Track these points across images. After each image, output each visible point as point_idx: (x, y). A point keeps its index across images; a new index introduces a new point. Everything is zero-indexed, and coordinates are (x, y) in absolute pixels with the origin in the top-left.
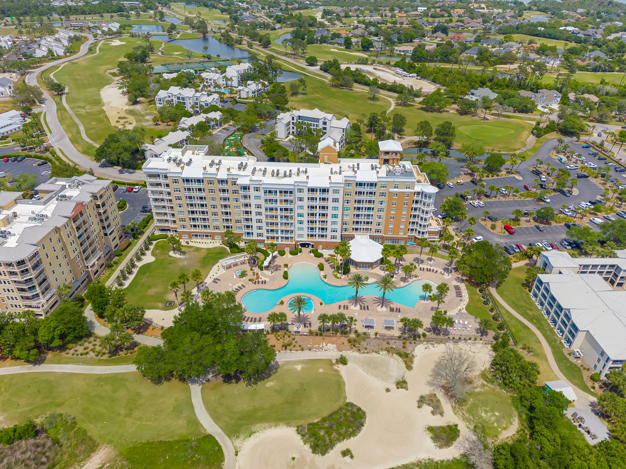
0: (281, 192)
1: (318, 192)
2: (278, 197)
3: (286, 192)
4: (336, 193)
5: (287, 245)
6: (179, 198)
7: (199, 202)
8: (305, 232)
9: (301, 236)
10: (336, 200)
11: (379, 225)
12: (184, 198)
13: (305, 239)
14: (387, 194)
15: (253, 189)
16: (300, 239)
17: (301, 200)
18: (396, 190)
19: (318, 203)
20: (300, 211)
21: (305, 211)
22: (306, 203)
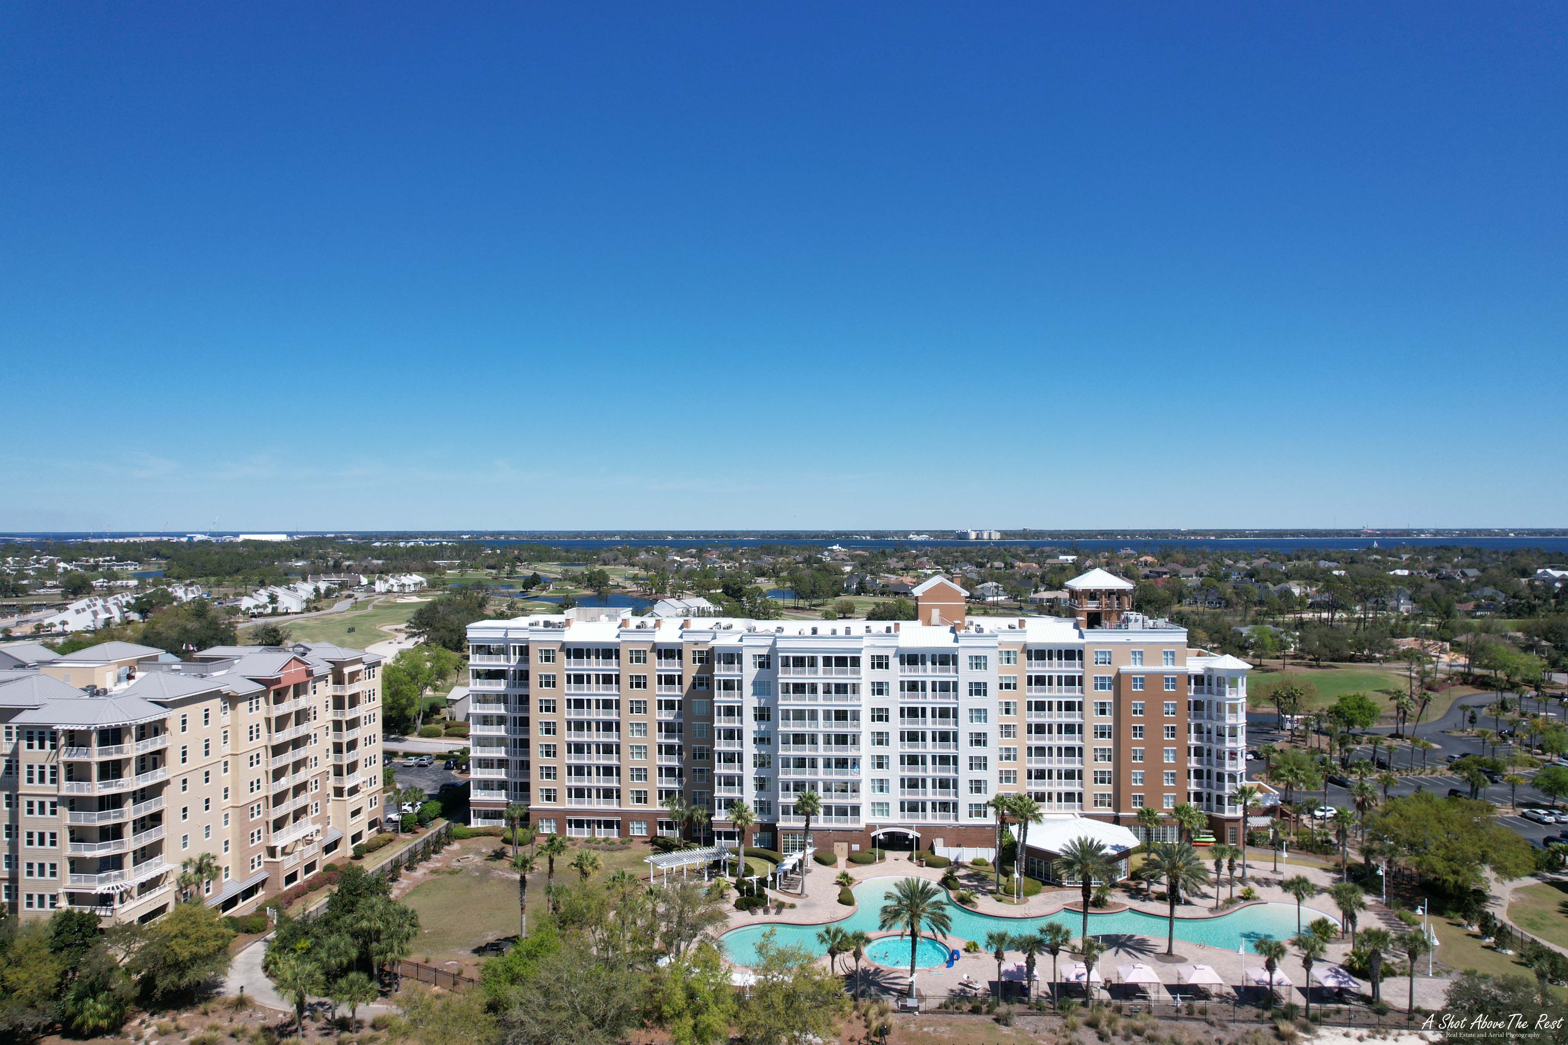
0: (827, 661)
1: (929, 668)
2: (819, 676)
3: (841, 662)
4: (978, 666)
5: (843, 835)
6: (548, 707)
7: (600, 716)
8: (896, 795)
9: (881, 807)
10: (978, 690)
11: (1102, 781)
12: (561, 706)
13: (894, 820)
15: (751, 660)
16: (879, 819)
17: (881, 689)
18: (1137, 668)
19: (929, 700)
20: (880, 726)
21: (894, 726)
22: (894, 701)
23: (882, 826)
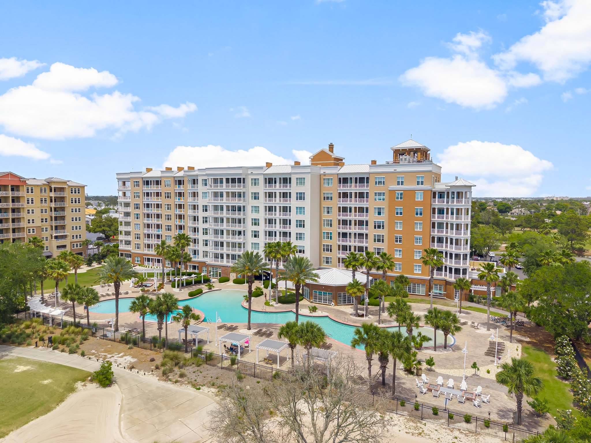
0: (227, 180)
2: (224, 188)
3: (233, 180)
4: (301, 183)
5: (234, 269)
10: (301, 196)
11: (379, 254)
14: (387, 196)
15: (201, 182)
17: (256, 196)
18: (400, 187)
19: (278, 202)
20: (255, 216)
21: (262, 216)
22: (262, 202)
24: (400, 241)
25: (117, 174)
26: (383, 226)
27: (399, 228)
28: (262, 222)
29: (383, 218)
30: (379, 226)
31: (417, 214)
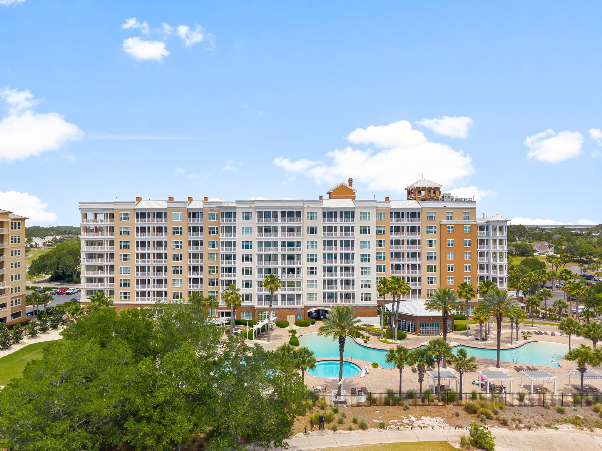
0: (283, 214)
1: (338, 219)
2: (279, 223)
3: (291, 214)
4: (365, 217)
5: (292, 311)
6: (125, 245)
7: (156, 250)
8: (320, 289)
9: (313, 296)
10: (365, 230)
11: (431, 282)
12: (133, 245)
13: (320, 302)
14: (438, 230)
15: (241, 215)
16: (311, 303)
17: (312, 231)
18: (449, 221)
19: (339, 237)
20: (312, 251)
21: (319, 251)
22: (320, 237)
23: (314, 307)
24: (452, 270)
25: (80, 203)
26: (435, 257)
27: (451, 258)
28: (320, 258)
29: (435, 249)
30: (430, 257)
31: (466, 245)
